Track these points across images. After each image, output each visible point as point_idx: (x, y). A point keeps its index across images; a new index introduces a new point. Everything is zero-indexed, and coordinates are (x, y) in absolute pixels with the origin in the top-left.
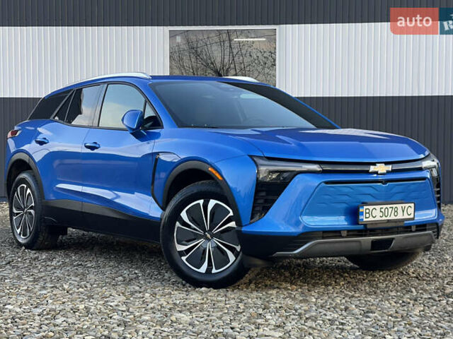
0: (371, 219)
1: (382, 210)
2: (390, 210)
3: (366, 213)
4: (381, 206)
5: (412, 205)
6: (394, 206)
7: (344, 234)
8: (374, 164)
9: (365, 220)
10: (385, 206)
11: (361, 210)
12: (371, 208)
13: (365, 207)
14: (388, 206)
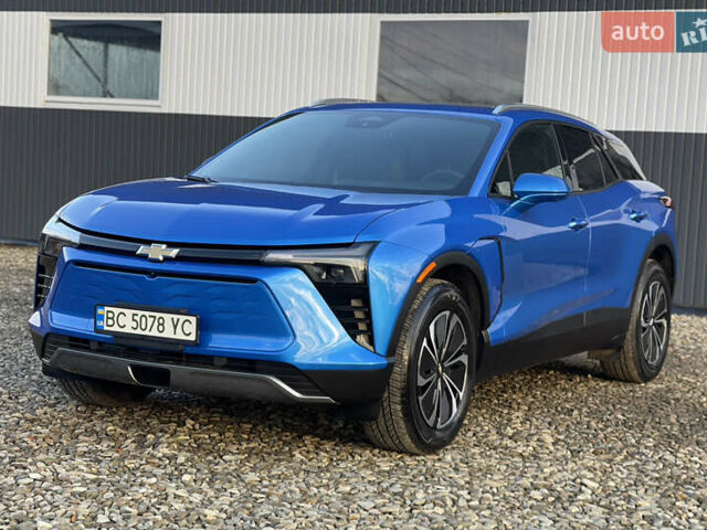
0: (116, 328)
1: (136, 318)
2: (150, 320)
3: (108, 318)
4: (135, 312)
5: (193, 319)
6: (158, 315)
7: (94, 346)
8: (148, 243)
9: (106, 328)
10: (140, 313)
11: (100, 311)
12: (117, 311)
13: (107, 309)
14: (147, 313)
